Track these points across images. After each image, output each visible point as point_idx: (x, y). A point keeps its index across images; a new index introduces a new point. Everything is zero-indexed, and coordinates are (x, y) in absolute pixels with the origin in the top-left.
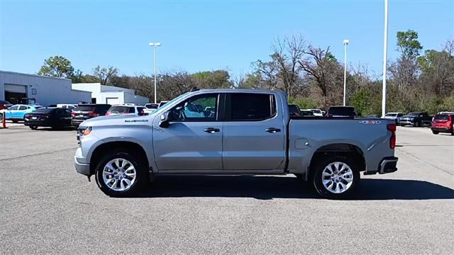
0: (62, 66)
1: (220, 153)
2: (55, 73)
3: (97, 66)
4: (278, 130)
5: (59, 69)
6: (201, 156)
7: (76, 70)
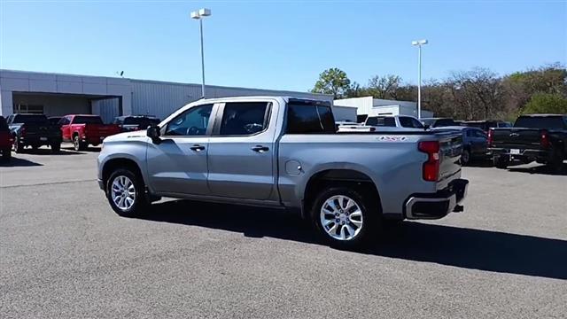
0: (337, 80)
1: (206, 175)
2: (331, 88)
3: (375, 77)
4: (266, 149)
5: (334, 83)
6: (188, 177)
7: (352, 83)
